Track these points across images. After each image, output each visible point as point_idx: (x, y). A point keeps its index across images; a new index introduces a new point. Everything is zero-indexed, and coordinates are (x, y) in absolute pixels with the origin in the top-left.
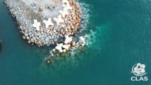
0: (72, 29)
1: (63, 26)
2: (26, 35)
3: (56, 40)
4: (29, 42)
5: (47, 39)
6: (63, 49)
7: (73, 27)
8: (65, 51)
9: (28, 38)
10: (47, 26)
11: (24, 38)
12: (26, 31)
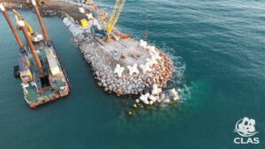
0: (160, 80)
1: (151, 75)
2: (103, 81)
3: (140, 90)
4: (106, 89)
5: (130, 88)
6: (149, 100)
7: (162, 78)
8: (152, 103)
9: (105, 85)
10: (131, 73)
11: (100, 84)
12: (104, 77)
